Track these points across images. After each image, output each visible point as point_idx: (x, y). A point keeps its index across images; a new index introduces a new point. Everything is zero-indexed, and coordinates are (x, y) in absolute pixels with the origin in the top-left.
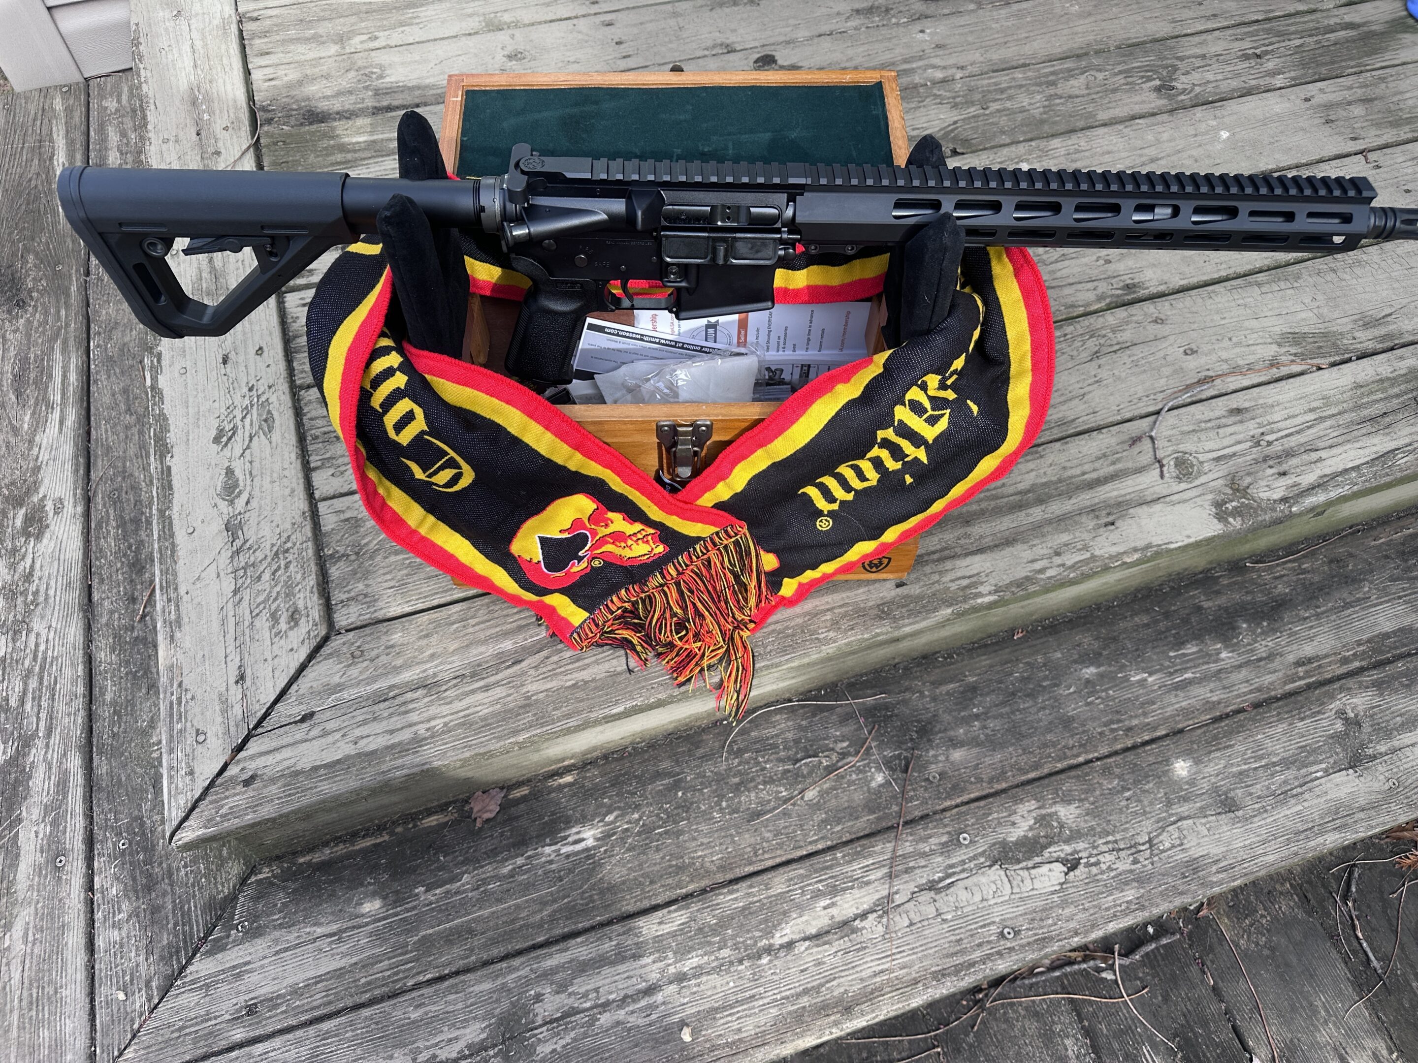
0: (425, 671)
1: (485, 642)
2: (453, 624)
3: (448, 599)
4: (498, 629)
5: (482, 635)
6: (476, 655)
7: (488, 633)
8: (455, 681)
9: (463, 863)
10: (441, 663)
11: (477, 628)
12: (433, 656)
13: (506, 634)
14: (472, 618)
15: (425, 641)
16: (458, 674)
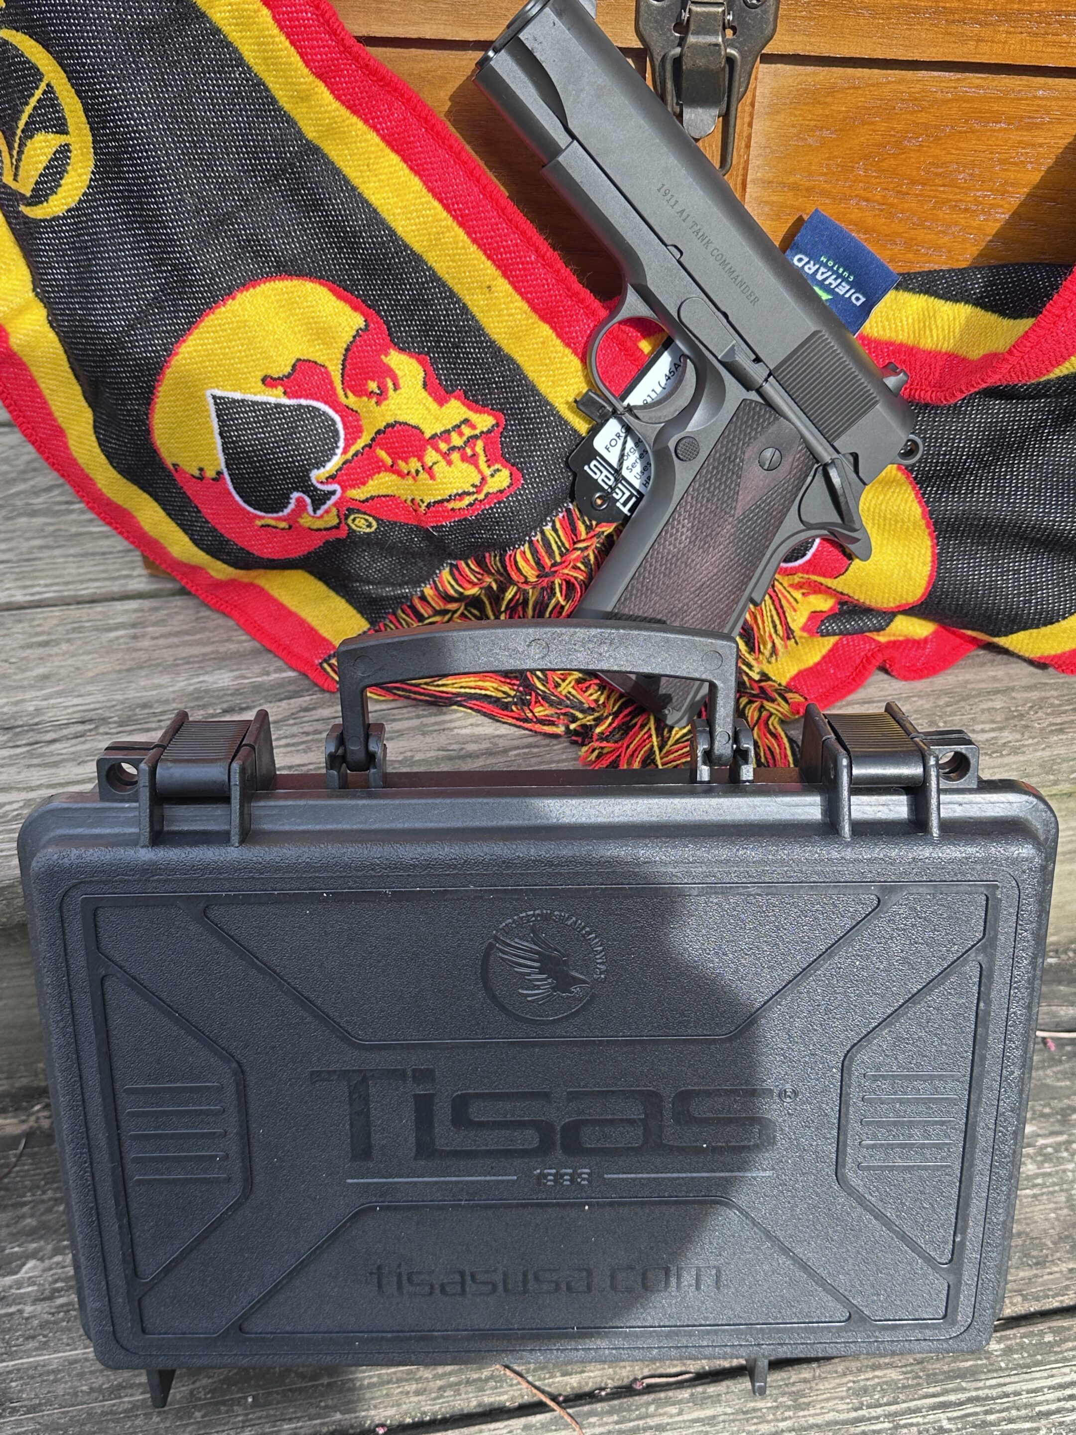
0: (17, 703)
1: (171, 668)
2: (110, 629)
3: (115, 587)
4: (208, 649)
5: (168, 655)
6: (145, 688)
7: (184, 652)
8: (80, 728)
9: (32, 1234)
10: (59, 694)
11: (162, 642)
12: (45, 677)
13: (224, 659)
14: (156, 624)
15: (40, 651)
16: (89, 715)
